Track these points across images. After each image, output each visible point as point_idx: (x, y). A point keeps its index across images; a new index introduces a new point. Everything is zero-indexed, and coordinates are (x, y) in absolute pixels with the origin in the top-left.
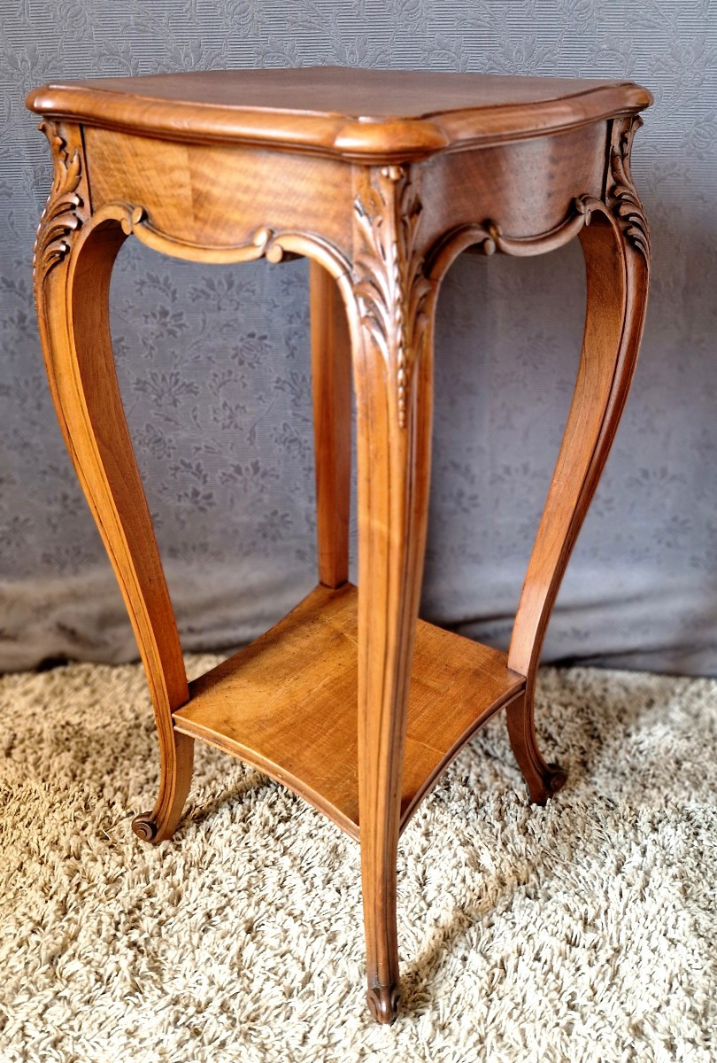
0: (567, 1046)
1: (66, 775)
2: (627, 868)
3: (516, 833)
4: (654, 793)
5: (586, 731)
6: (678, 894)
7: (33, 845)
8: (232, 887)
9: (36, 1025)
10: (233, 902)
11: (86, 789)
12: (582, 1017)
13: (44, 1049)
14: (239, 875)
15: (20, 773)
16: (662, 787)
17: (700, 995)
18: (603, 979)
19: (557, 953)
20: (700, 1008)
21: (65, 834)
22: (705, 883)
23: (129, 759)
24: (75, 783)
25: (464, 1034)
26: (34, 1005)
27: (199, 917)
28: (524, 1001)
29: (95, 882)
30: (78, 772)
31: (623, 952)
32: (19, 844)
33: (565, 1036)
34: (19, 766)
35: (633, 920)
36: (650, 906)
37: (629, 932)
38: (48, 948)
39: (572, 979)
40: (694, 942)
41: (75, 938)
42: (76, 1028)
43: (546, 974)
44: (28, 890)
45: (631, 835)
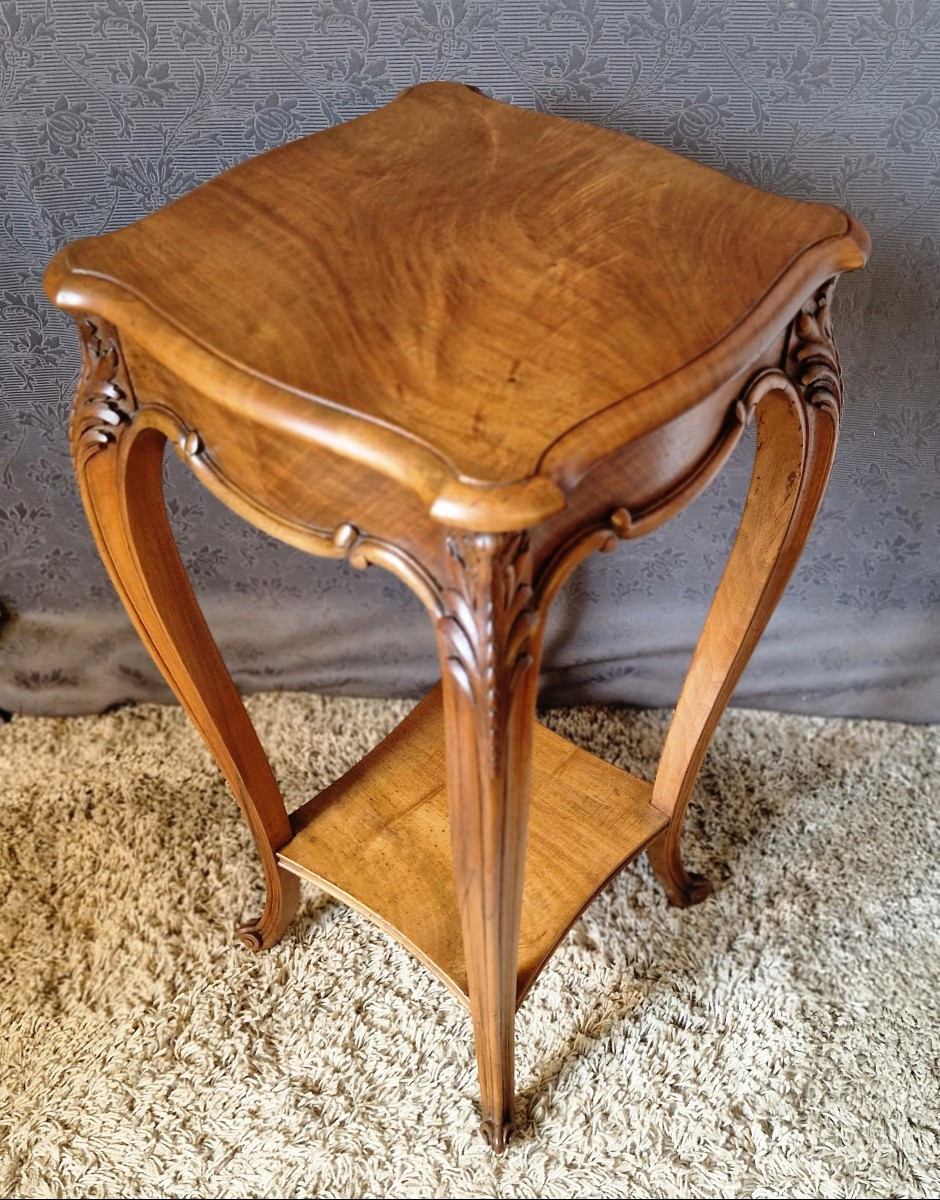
0: (669, 1125)
1: (154, 841)
2: (738, 945)
3: (625, 906)
4: (773, 861)
5: (705, 786)
6: (788, 976)
7: (132, 920)
8: (339, 966)
9: (163, 1106)
10: (341, 981)
11: (178, 857)
12: (685, 1099)
13: (174, 1130)
14: (345, 952)
15: (104, 837)
16: (782, 855)
17: (799, 1077)
18: (707, 1061)
19: (663, 1036)
20: (799, 1092)
21: (162, 908)
22: (817, 962)
23: (218, 823)
24: (165, 851)
25: (570, 1115)
26: (158, 1087)
27: (308, 996)
28: (629, 1081)
29: (201, 961)
30: (166, 838)
31: (728, 1033)
32: (117, 919)
33: (668, 1117)
34: (103, 830)
35: (741, 1001)
36: (759, 987)
37: (736, 1014)
38: (164, 1032)
39: (677, 1062)
40: (799, 1025)
41: (188, 1019)
42: (202, 1108)
43: (651, 1057)
44: (134, 969)
45: (745, 909)
